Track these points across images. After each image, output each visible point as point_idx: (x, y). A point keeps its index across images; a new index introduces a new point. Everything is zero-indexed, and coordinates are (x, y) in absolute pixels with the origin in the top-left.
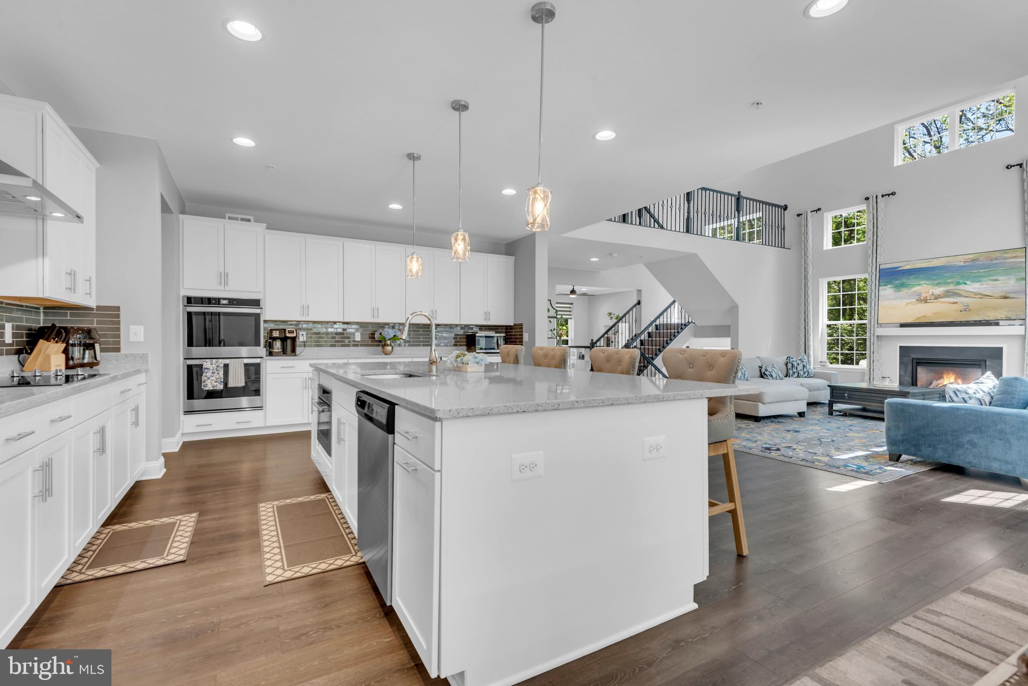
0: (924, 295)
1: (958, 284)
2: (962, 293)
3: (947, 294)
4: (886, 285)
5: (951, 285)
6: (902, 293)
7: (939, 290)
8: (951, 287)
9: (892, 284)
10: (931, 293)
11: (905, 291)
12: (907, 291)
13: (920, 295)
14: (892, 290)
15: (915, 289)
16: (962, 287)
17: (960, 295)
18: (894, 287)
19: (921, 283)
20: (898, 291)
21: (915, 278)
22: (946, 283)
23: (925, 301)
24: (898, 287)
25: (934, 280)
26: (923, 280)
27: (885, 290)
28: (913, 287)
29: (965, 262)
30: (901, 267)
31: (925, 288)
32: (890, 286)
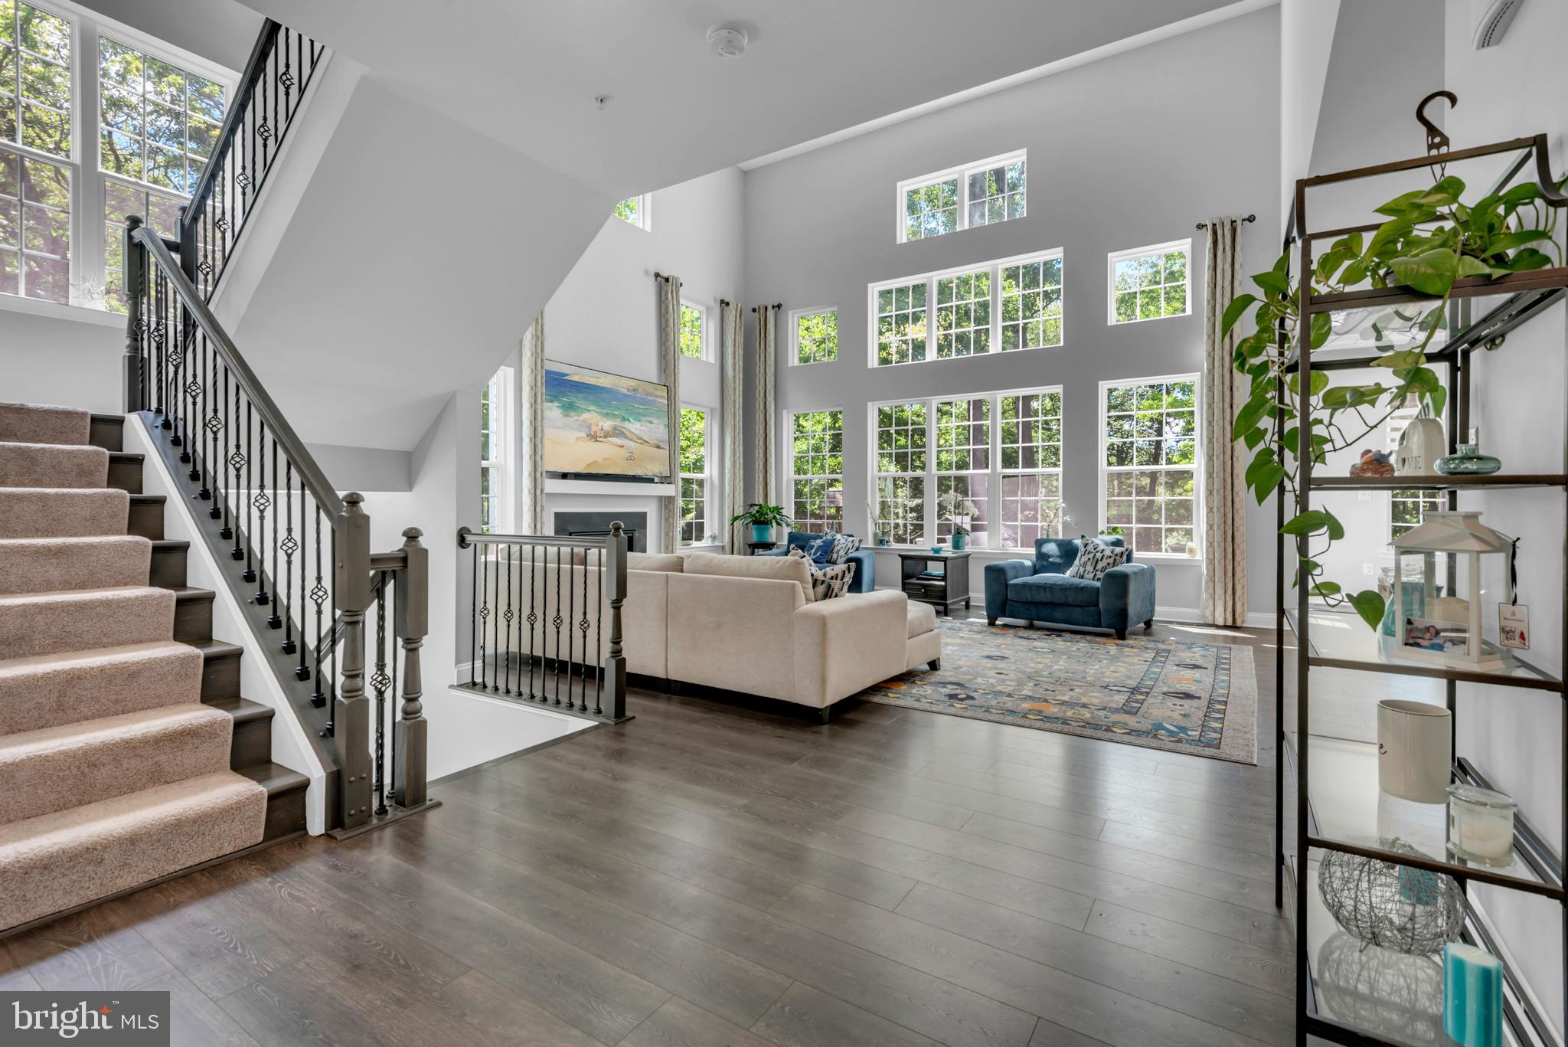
0: (594, 428)
1: (624, 419)
2: (627, 433)
3: (617, 432)
4: (551, 401)
5: (618, 420)
6: (571, 419)
7: (607, 424)
8: (618, 423)
9: (559, 401)
10: (600, 428)
11: (574, 417)
12: (576, 418)
13: (589, 427)
14: (559, 411)
15: (586, 416)
16: (626, 424)
17: (626, 437)
18: (562, 407)
19: (592, 408)
20: (567, 416)
21: (585, 398)
22: (614, 416)
23: (594, 437)
24: (568, 408)
25: (602, 407)
26: (592, 404)
27: (551, 409)
28: (582, 412)
29: (628, 390)
30: (568, 375)
31: (594, 417)
32: (556, 404)
